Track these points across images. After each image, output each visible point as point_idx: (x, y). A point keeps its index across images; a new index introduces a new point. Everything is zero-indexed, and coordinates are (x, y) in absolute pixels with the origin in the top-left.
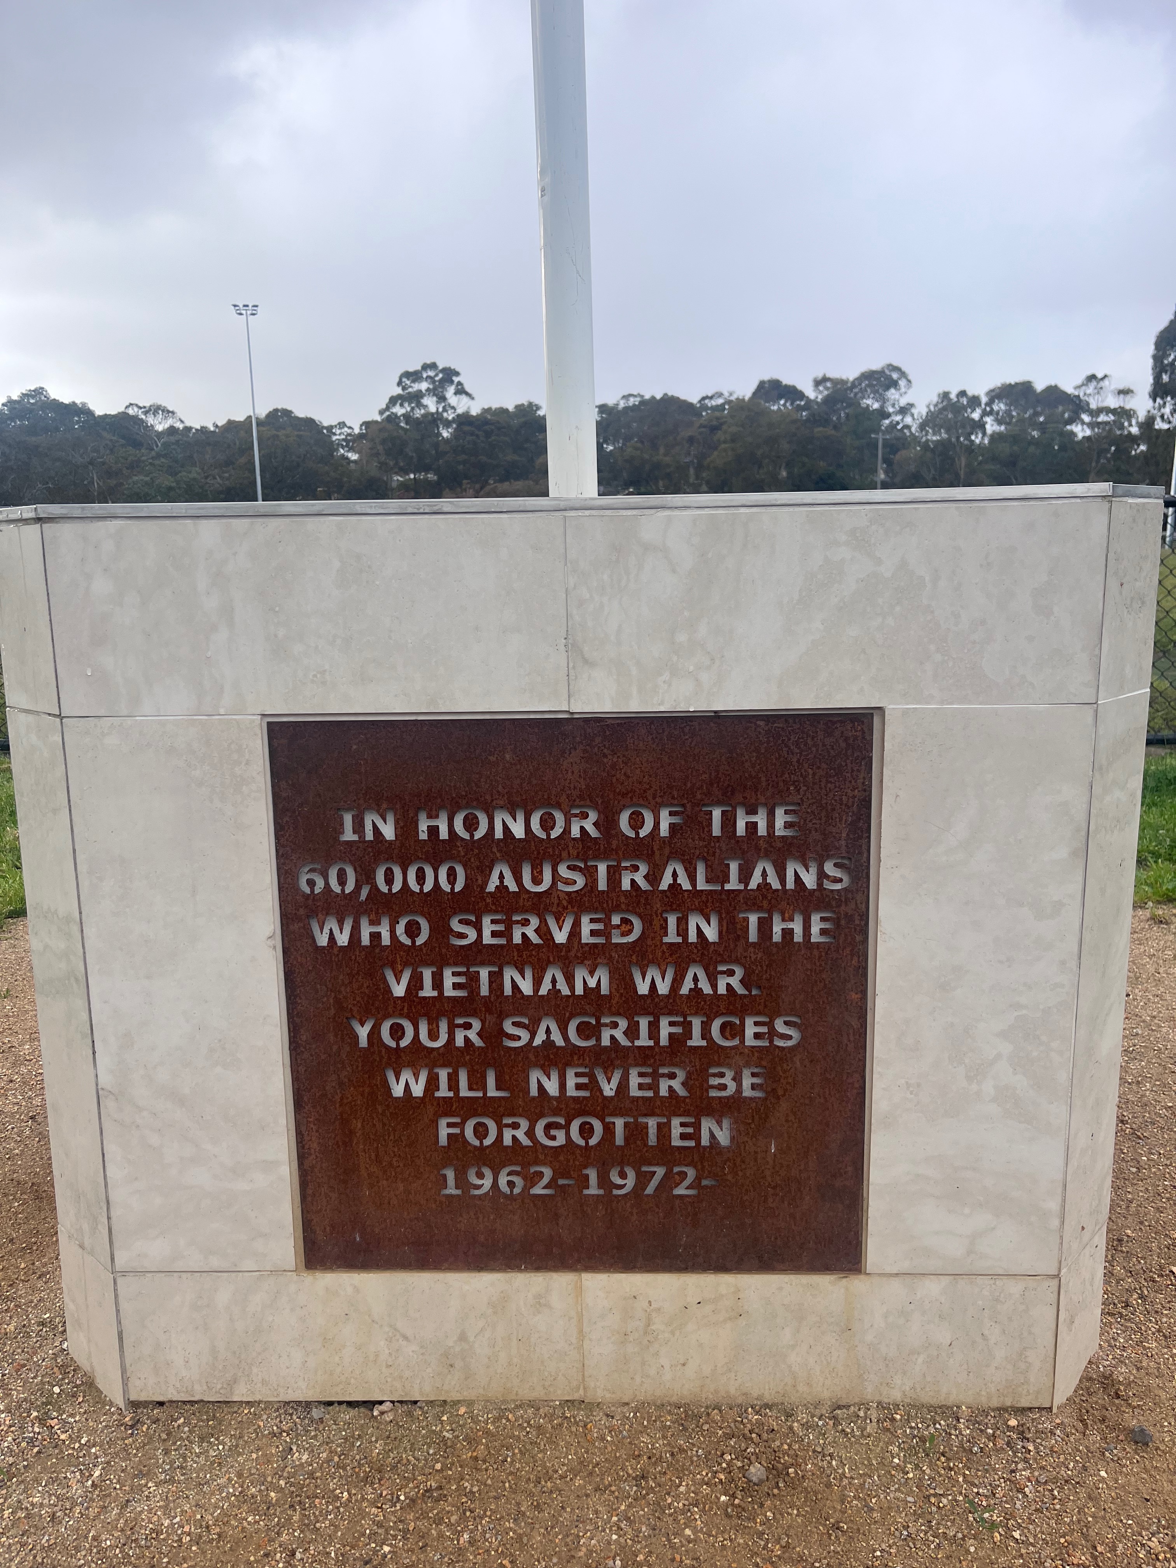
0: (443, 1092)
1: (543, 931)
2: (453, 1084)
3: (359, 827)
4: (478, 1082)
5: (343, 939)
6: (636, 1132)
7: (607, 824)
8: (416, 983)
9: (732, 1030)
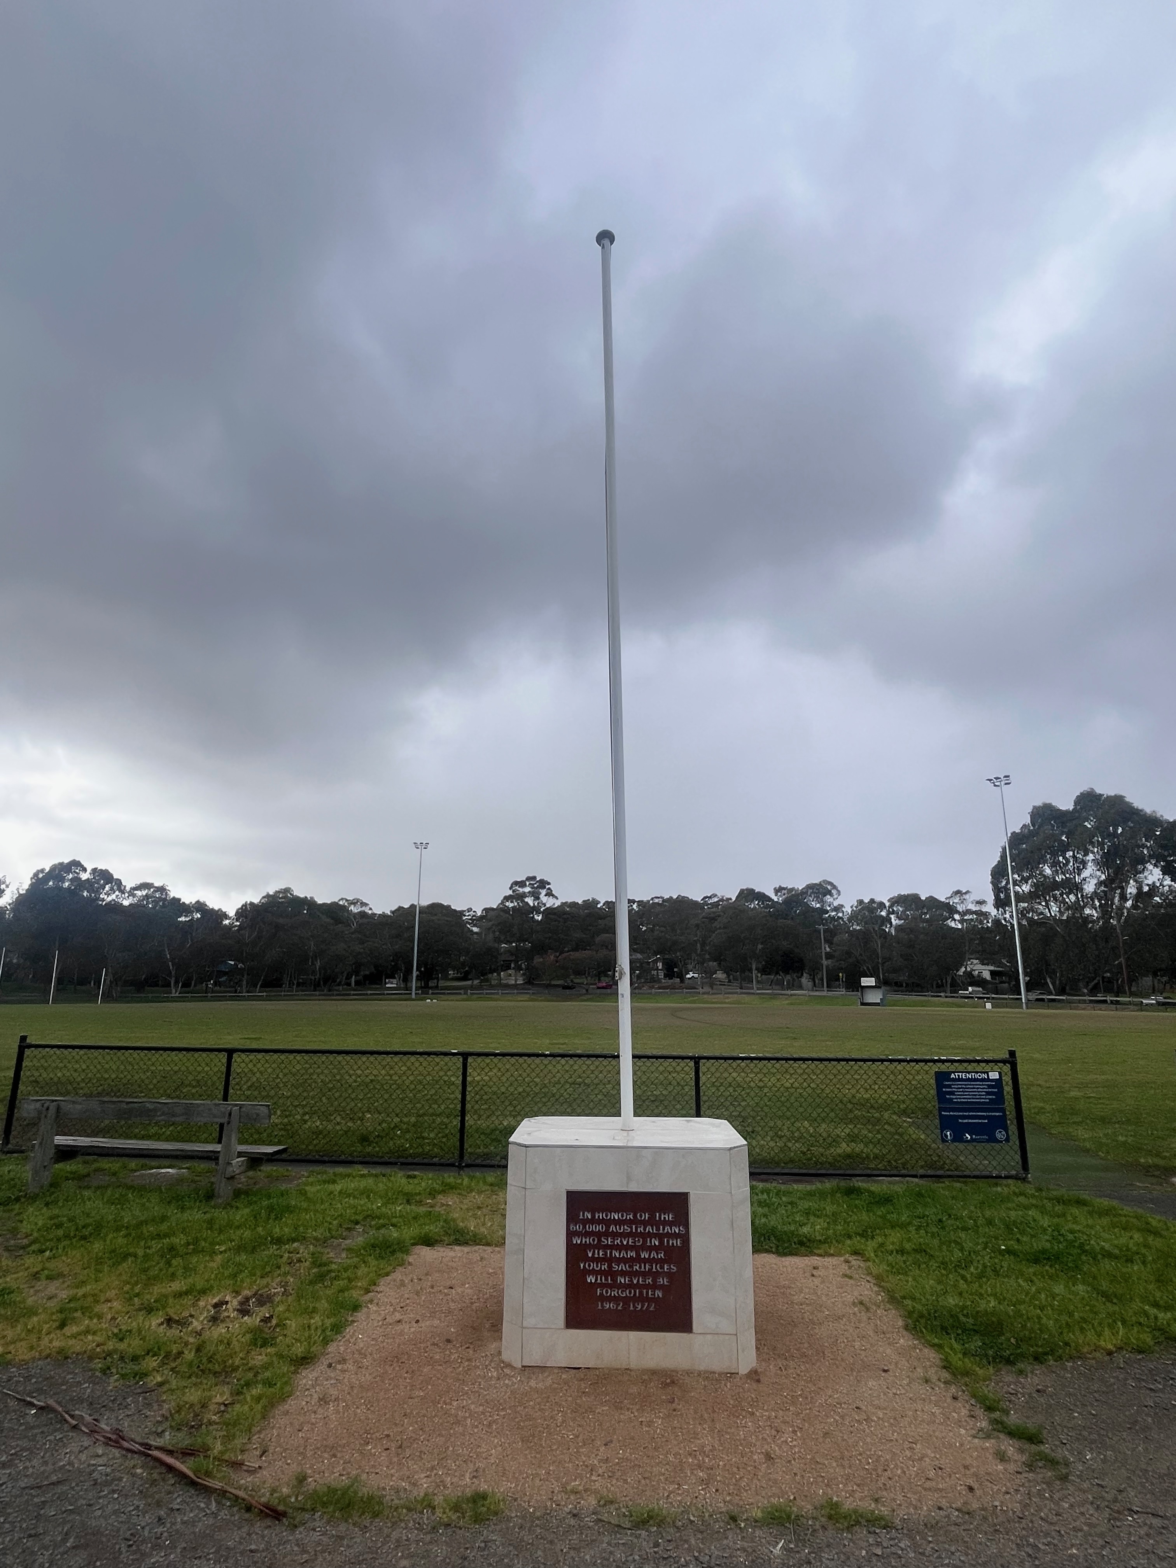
0: (599, 1281)
1: (621, 1241)
2: (601, 1280)
3: (583, 1215)
4: (606, 1279)
5: (579, 1242)
6: (641, 1293)
7: (635, 1216)
8: (594, 1254)
9: (662, 1267)
